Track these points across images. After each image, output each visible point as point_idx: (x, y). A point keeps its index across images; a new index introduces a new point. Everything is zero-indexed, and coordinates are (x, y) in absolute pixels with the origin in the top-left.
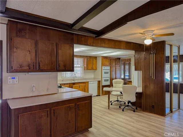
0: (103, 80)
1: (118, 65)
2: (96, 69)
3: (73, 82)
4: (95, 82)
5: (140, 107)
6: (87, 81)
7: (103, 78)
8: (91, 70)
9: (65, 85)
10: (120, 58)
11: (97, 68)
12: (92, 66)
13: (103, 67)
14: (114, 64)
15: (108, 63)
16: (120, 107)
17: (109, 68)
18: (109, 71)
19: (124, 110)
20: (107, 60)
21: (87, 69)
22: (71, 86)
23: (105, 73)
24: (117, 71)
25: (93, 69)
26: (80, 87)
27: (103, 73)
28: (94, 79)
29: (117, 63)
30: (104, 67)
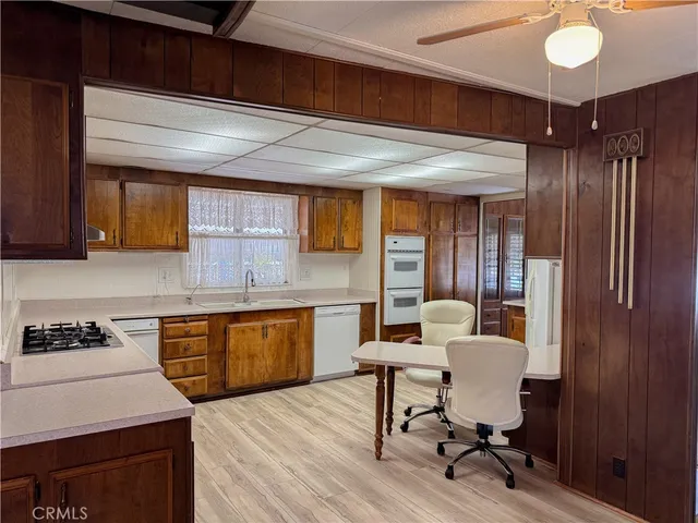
0: (389, 302)
1: (467, 228)
2: (358, 249)
3: (240, 307)
4: (349, 309)
5: (550, 456)
6: (309, 304)
7: (386, 291)
8: (332, 250)
9: (185, 322)
10: (476, 199)
11: (360, 244)
12: (340, 231)
13: (389, 240)
14: (445, 225)
15: (413, 221)
16: (441, 450)
17: (418, 243)
18: (420, 258)
19: (457, 472)
20: (413, 205)
21: (313, 248)
22: (222, 326)
23: (399, 266)
24: (459, 259)
25: (342, 248)
26: (265, 335)
27: (389, 265)
28: (351, 292)
29: (464, 219)
30: (397, 238)
